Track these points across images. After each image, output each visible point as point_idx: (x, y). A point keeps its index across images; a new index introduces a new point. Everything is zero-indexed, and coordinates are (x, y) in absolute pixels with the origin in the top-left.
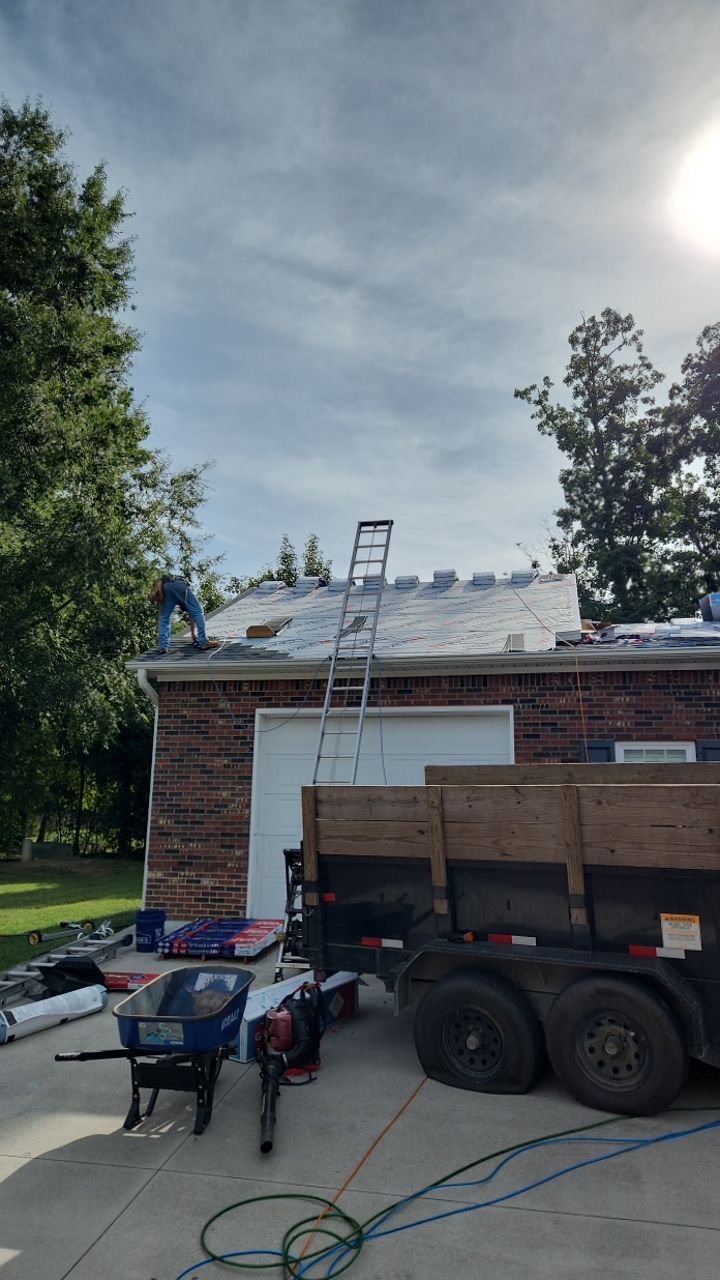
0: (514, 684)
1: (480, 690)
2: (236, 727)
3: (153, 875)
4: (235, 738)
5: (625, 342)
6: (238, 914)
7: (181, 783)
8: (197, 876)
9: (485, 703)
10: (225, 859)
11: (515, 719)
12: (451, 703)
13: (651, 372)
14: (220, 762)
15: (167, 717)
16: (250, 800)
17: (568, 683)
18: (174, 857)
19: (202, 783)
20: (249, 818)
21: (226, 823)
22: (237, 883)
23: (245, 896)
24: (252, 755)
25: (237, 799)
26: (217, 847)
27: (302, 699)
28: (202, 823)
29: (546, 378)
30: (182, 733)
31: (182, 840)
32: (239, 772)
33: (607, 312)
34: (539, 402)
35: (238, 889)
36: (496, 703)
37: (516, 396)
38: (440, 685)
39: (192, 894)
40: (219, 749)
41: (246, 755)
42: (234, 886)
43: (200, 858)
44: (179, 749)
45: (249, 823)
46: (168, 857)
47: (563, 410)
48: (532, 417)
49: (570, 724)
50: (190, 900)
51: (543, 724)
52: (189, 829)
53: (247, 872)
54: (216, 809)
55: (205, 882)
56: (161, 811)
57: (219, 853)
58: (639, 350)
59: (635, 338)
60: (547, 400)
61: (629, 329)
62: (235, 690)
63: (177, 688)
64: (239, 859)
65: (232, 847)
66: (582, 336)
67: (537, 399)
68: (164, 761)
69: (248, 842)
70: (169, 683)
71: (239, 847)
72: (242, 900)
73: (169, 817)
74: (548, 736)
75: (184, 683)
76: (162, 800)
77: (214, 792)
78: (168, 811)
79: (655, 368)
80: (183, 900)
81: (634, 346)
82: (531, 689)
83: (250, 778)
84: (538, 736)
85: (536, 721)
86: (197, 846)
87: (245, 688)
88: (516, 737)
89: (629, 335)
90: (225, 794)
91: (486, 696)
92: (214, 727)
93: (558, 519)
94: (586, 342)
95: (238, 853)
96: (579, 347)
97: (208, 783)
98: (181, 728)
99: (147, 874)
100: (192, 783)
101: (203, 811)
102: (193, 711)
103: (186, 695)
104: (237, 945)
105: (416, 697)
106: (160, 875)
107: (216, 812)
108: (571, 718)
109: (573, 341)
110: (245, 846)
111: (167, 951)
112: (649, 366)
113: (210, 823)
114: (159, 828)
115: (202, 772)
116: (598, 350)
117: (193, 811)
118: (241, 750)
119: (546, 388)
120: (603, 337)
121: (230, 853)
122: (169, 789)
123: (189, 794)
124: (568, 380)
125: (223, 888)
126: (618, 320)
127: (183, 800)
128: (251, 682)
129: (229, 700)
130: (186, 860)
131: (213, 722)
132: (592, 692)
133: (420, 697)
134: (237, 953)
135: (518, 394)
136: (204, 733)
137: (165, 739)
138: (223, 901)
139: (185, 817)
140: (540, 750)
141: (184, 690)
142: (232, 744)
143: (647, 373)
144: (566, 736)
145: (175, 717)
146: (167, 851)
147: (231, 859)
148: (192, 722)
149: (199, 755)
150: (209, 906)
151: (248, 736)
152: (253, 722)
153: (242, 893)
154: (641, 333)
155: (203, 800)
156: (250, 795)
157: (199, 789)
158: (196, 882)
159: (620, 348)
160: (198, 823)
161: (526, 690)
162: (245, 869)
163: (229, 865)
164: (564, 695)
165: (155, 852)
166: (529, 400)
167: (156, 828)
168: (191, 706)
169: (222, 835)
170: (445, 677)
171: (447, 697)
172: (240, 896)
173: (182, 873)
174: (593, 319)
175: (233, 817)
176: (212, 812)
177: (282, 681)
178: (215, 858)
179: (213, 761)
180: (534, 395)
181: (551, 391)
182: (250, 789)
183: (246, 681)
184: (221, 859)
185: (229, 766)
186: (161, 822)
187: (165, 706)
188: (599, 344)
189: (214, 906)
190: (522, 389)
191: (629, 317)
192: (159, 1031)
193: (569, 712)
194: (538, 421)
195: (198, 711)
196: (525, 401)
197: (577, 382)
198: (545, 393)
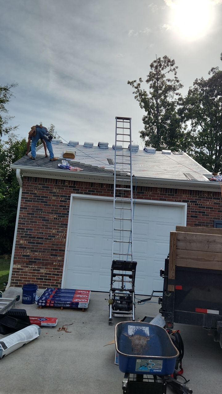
0: (188, 194)
1: (174, 195)
2: (61, 201)
3: (15, 266)
4: (60, 206)
5: (171, 70)
6: (57, 286)
7: (32, 225)
8: (38, 268)
9: (176, 201)
10: (53, 261)
11: (188, 209)
12: (161, 200)
13: (179, 83)
14: (52, 217)
15: (26, 193)
16: (66, 235)
17: (211, 196)
18: (27, 259)
19: (42, 225)
20: (65, 243)
21: (54, 245)
22: (58, 272)
23: (61, 278)
24: (68, 214)
25: (60, 234)
26: (49, 255)
27: (94, 191)
28: (42, 244)
29: (140, 79)
30: (34, 201)
31: (31, 251)
32: (62, 222)
33: (165, 57)
34: (136, 88)
35: (58, 275)
36: (180, 201)
37: (128, 83)
38: (156, 191)
39: (35, 276)
40: (52, 210)
41: (66, 214)
42: (56, 273)
43: (40, 259)
44: (32, 209)
45: (65, 245)
46: (24, 259)
47: (145, 92)
48: (133, 93)
49: (210, 213)
50: (34, 279)
51: (199, 212)
52: (35, 246)
53: (63, 267)
54: (49, 238)
55: (42, 271)
56: (22, 237)
57: (50, 258)
58: (175, 74)
59: (174, 69)
60: (140, 87)
61: (172, 65)
62: (61, 184)
63: (32, 180)
64: (59, 261)
65: (57, 255)
66: (155, 64)
67: (136, 86)
68: (23, 213)
69: (64, 254)
70: (28, 177)
71: (60, 256)
72: (60, 280)
73: (25, 240)
74: (201, 217)
75: (36, 178)
76: (22, 232)
77: (49, 230)
78: (25, 237)
79: (180, 82)
80: (30, 278)
81: (174, 72)
82: (195, 197)
83: (67, 225)
84: (197, 217)
85: (196, 211)
86: (39, 254)
87: (66, 184)
88: (187, 216)
89: (172, 68)
90: (54, 231)
91: (176, 198)
92: (50, 200)
93: (140, 134)
94: (156, 68)
95: (59, 258)
96: (153, 69)
97: (46, 226)
98: (33, 199)
99: (12, 266)
100: (38, 225)
101: (43, 238)
102: (40, 192)
103: (37, 184)
104: (79, 303)
105: (145, 196)
106: (19, 266)
107: (49, 239)
108: (211, 211)
109: (152, 66)
110: (63, 256)
111: (43, 304)
112: (178, 81)
113: (46, 244)
114: (20, 245)
115: (43, 220)
116: (160, 71)
117: (37, 238)
118: (63, 211)
119: (140, 83)
120: (162, 66)
121: (55, 258)
122: (26, 227)
123: (36, 230)
124: (148, 81)
125: (51, 274)
126: (169, 61)
127: (33, 232)
128: (70, 181)
129: (58, 188)
130: (33, 260)
131: (50, 198)
132: (220, 200)
133: (147, 196)
134: (79, 306)
135: (129, 83)
136: (45, 202)
137: (25, 203)
138: (50, 280)
139: (33, 240)
140: (197, 223)
141: (36, 181)
142: (59, 209)
143: (178, 84)
144: (208, 218)
145: (30, 193)
146: (23, 256)
147: (56, 261)
148: (39, 197)
149: (42, 212)
150: (43, 282)
151: (67, 205)
152: (70, 199)
153: (60, 276)
154: (177, 67)
155: (43, 233)
156: (66, 232)
157: (41, 228)
158: (37, 270)
159: (169, 72)
160: (40, 243)
161: (193, 197)
162: (62, 266)
163: (55, 264)
164: (208, 200)
165: (18, 255)
166: (133, 86)
167: (18, 245)
168: (39, 189)
169: (52, 250)
170: (159, 188)
171: (159, 197)
172: (59, 278)
173: (31, 266)
174: (160, 59)
175: (57, 242)
176: (47, 239)
177: (85, 182)
178: (48, 260)
179: (49, 216)
180: (135, 84)
181: (141, 84)
182: (67, 230)
183: (67, 181)
184: (51, 261)
185: (57, 219)
186: (21, 242)
187: (25, 188)
188: (161, 69)
189: (46, 282)
190: (131, 81)
191: (173, 61)
192: (148, 364)
193: (210, 208)
194: (135, 95)
195: (42, 192)
196: (132, 86)
197: (151, 82)
198: (139, 85)
